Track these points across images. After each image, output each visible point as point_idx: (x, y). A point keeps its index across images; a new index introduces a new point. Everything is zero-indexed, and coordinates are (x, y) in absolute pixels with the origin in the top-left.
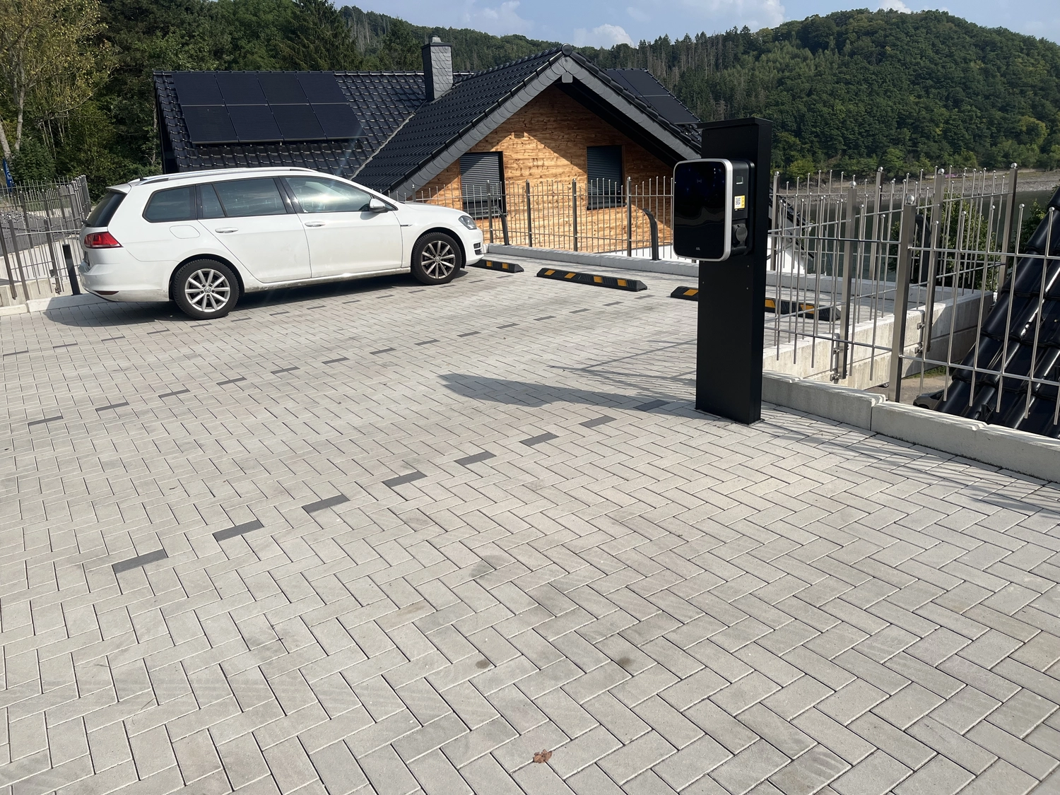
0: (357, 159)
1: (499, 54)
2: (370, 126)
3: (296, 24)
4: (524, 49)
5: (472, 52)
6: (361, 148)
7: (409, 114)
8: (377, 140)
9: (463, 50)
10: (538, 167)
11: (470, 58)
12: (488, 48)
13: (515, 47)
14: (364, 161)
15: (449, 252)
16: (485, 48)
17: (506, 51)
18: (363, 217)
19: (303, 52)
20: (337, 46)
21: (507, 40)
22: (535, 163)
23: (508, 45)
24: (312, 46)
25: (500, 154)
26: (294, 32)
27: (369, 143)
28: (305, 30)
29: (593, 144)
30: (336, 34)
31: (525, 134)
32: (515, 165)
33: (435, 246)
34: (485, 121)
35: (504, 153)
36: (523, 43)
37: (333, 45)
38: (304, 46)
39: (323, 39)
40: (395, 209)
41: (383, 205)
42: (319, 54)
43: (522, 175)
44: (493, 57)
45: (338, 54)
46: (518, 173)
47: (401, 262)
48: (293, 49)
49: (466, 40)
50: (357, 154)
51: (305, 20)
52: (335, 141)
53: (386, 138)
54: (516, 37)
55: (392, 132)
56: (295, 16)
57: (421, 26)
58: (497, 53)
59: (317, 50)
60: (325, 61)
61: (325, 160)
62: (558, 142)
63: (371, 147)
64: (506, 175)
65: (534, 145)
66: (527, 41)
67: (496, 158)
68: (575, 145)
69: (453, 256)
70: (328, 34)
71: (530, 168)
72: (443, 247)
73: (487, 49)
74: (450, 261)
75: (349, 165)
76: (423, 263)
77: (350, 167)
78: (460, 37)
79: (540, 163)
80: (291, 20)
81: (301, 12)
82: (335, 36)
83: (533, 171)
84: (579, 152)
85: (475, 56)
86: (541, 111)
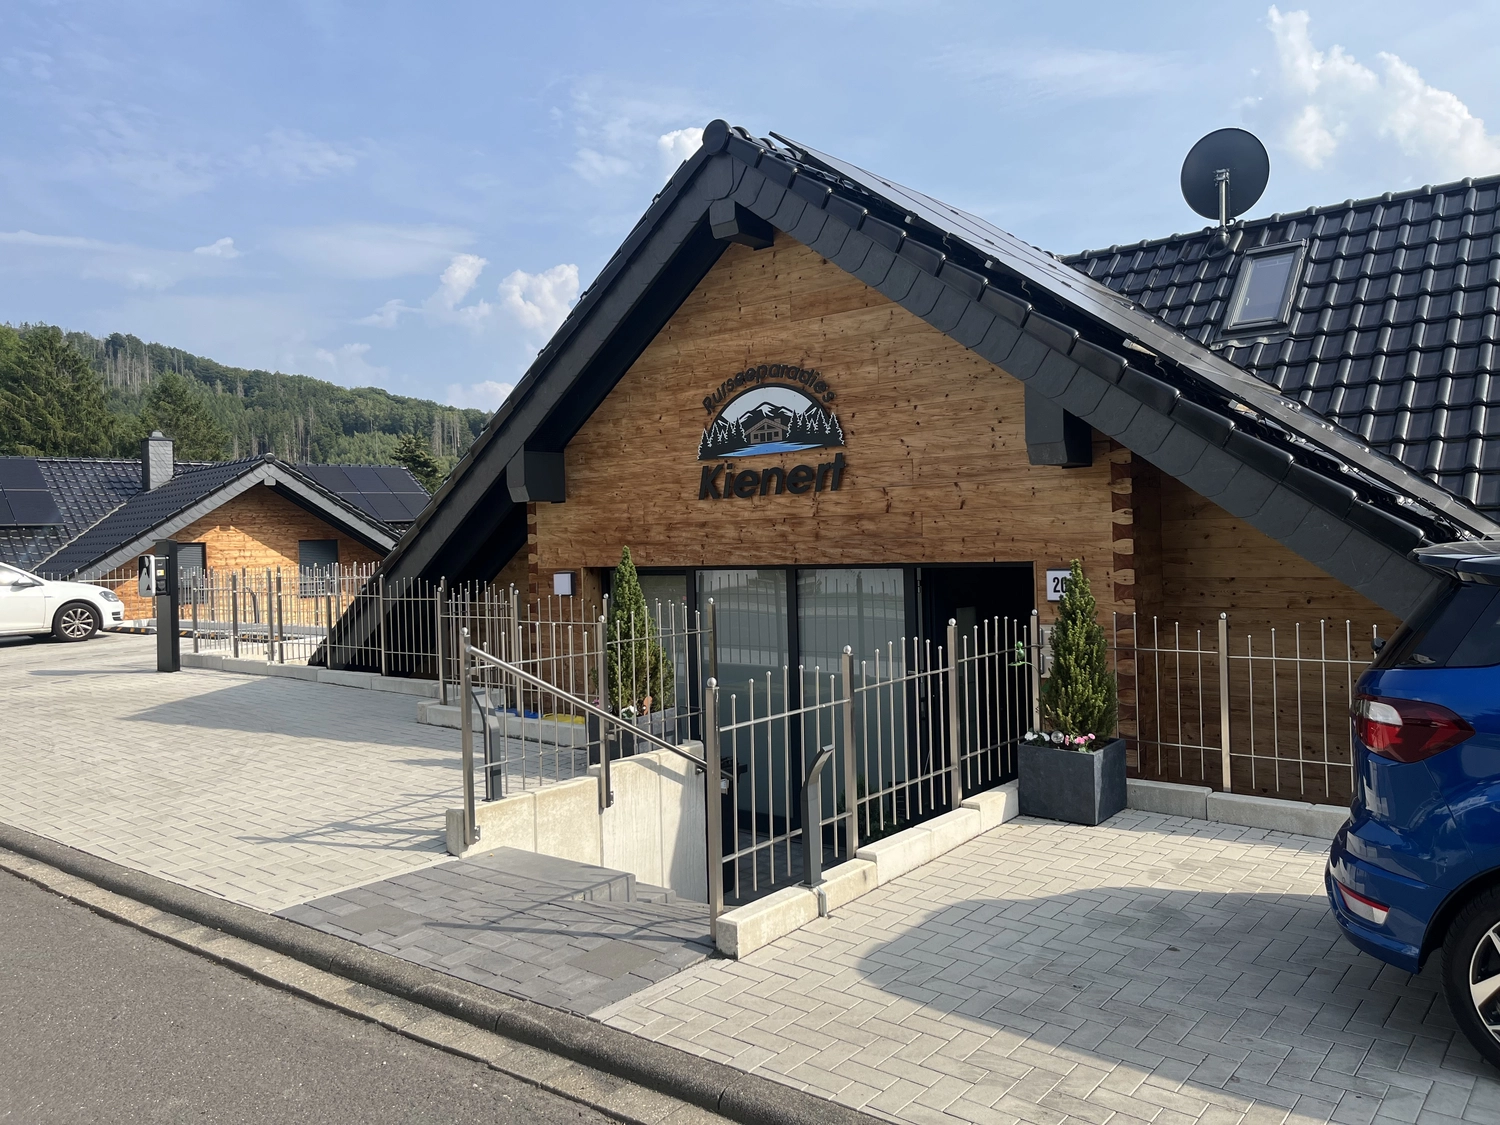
0: (49, 546)
1: (346, 410)
2: (70, 513)
3: (20, 371)
4: (384, 406)
5: (307, 405)
6: (56, 535)
7: (121, 502)
8: (77, 528)
9: (294, 402)
10: (244, 557)
11: (304, 412)
12: (331, 401)
13: (370, 403)
14: (57, 548)
15: (88, 618)
16: (327, 402)
17: (356, 406)
18: (11, 590)
19: (26, 406)
20: (78, 401)
21: (359, 393)
22: (242, 554)
23: (360, 400)
24: (40, 399)
25: (203, 545)
26: (15, 380)
27: (66, 530)
28: (33, 381)
29: (305, 538)
30: (79, 387)
31: (232, 527)
32: (219, 555)
33: (75, 613)
34: (181, 516)
35: (207, 544)
36: (382, 399)
37: (72, 400)
38: (29, 398)
39: (58, 391)
40: (42, 584)
41: (30, 581)
42: (50, 410)
43: (227, 565)
44: (339, 413)
45: (79, 411)
46: (223, 562)
47: (46, 626)
48: (13, 401)
49: (300, 389)
50: (49, 541)
51: (33, 367)
52: (26, 527)
53: (88, 526)
54: (373, 390)
55: (97, 520)
56: (20, 362)
57: (232, 367)
58: (345, 408)
59: (47, 404)
60: (59, 418)
61: (12, 546)
62: (267, 537)
63: (69, 535)
64: (208, 564)
65: (241, 538)
66: (388, 397)
67: (199, 549)
68: (286, 539)
69: (91, 620)
70: (67, 385)
71: (236, 558)
72: (82, 614)
73: (330, 403)
74: (88, 624)
75: (39, 551)
76: (63, 626)
77: (40, 554)
78: (290, 385)
79: (247, 554)
80: (15, 366)
81: (30, 357)
82: (77, 389)
83: (238, 561)
84: (291, 545)
85: (311, 409)
86: (249, 508)
